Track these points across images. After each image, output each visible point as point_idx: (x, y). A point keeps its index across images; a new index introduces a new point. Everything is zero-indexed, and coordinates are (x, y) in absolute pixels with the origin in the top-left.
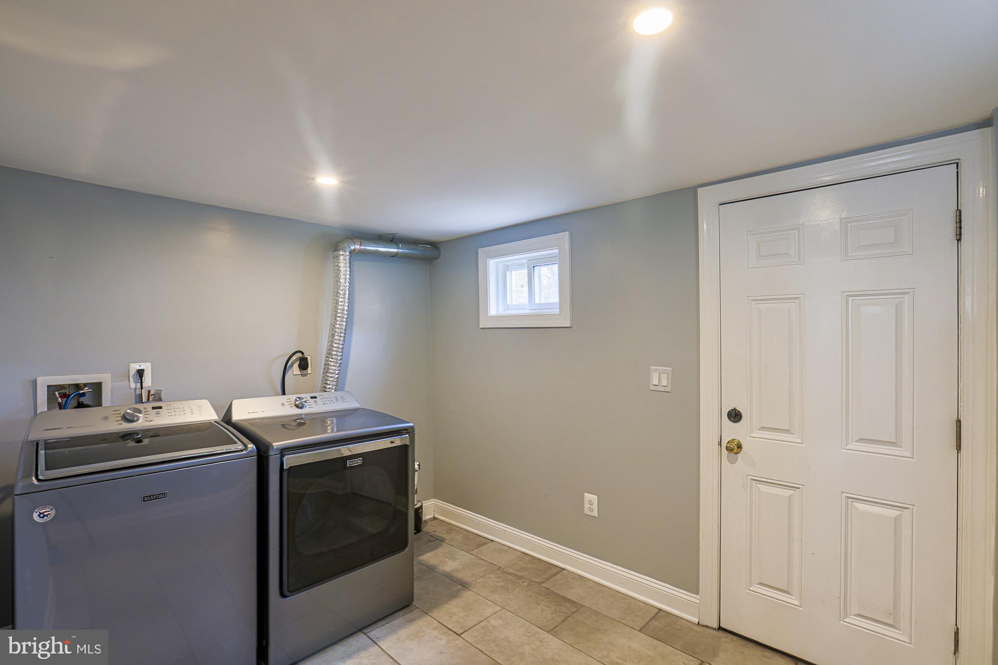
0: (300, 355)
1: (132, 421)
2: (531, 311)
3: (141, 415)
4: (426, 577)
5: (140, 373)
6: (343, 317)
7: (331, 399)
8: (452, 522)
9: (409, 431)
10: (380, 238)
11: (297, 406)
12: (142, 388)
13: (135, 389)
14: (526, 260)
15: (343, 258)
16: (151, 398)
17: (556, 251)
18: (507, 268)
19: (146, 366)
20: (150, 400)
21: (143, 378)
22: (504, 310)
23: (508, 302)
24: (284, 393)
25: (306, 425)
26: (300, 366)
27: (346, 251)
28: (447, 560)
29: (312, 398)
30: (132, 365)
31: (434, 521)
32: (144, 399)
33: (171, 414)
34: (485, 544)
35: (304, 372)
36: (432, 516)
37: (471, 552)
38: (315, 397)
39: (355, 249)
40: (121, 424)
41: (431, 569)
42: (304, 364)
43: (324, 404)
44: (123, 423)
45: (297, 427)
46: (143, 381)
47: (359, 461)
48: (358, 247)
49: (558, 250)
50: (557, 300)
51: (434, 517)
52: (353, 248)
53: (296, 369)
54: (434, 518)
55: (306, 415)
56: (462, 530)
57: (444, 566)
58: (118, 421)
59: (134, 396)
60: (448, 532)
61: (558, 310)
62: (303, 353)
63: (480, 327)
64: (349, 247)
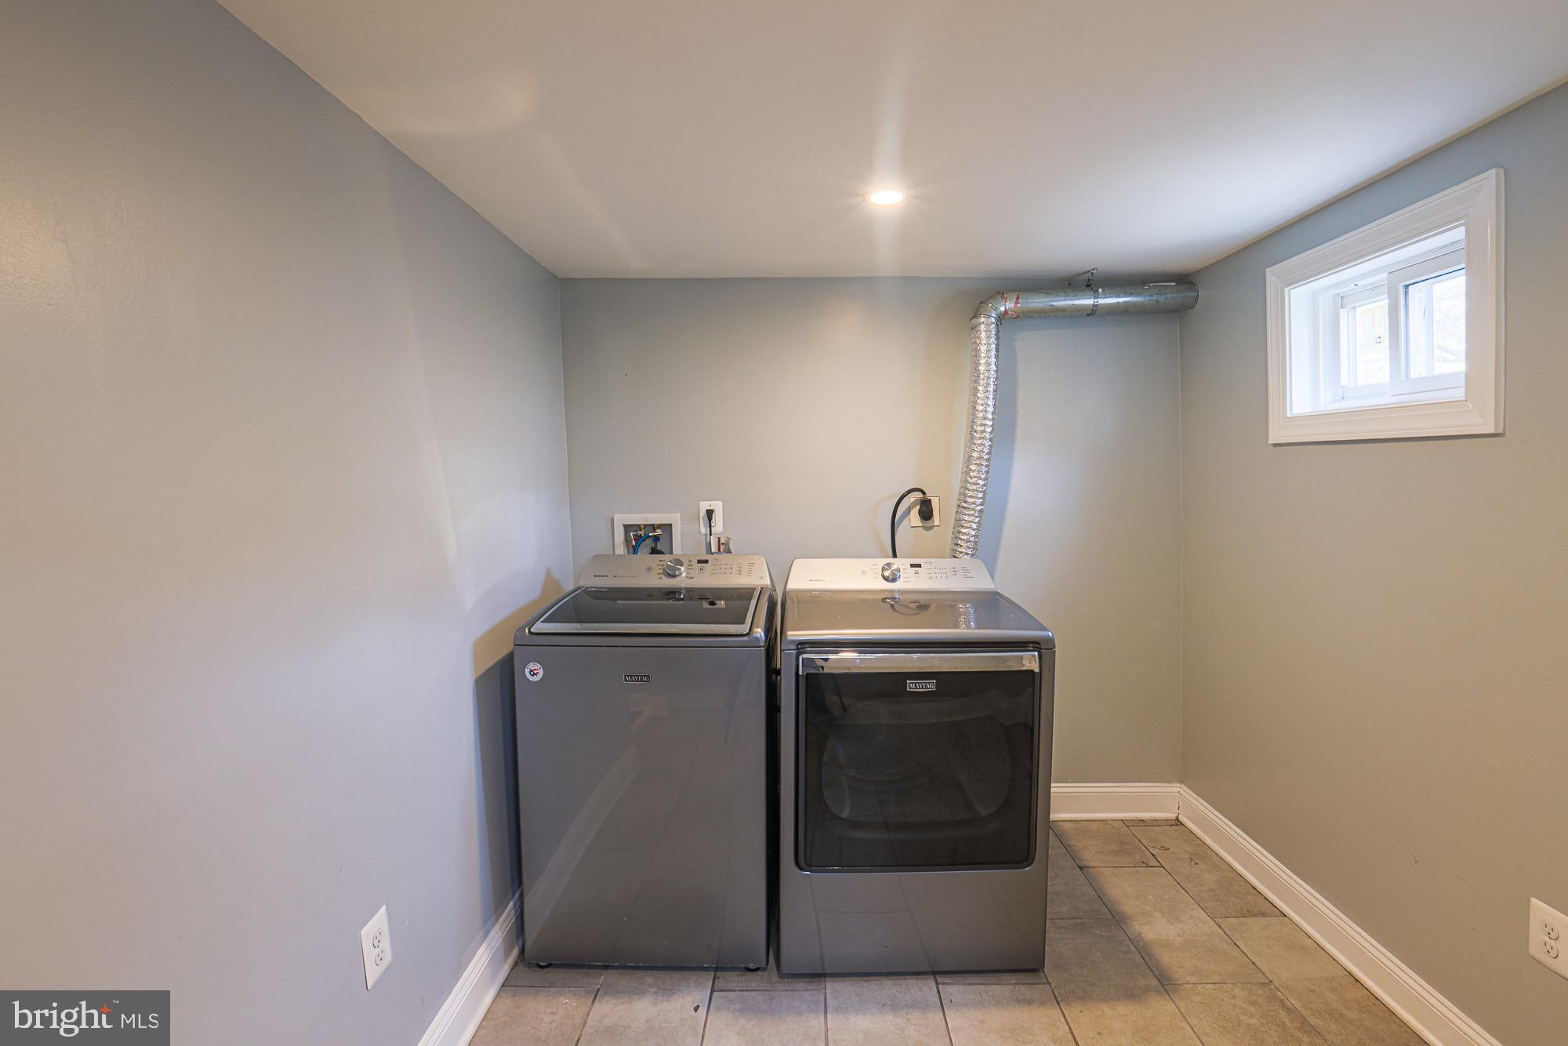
0: (919, 495)
1: (674, 576)
2: (1396, 399)
3: (683, 568)
4: (1099, 933)
5: (710, 513)
6: (984, 431)
7: (944, 571)
8: (1209, 841)
9: (1042, 647)
10: (1070, 285)
11: (886, 579)
12: (711, 535)
13: (706, 535)
14: (1385, 275)
15: (986, 328)
16: (722, 547)
17: (1459, 233)
18: (1342, 301)
19: (717, 506)
20: (721, 550)
21: (713, 520)
22: (1335, 402)
23: (1344, 381)
24: (895, 556)
25: (930, 610)
26: (920, 512)
27: (989, 316)
28: (1158, 915)
29: (912, 566)
30: (702, 503)
31: (1175, 827)
32: (714, 549)
33: (715, 572)
34: (1263, 915)
35: (928, 523)
36: (1174, 816)
37: (1220, 921)
38: (919, 566)
39: (1006, 312)
40: (661, 578)
41: (1116, 919)
42: (926, 512)
43: (931, 578)
44: (664, 577)
45: (916, 612)
46: (713, 524)
47: (931, 685)
48: (1010, 305)
49: (1464, 227)
50: (1461, 367)
51: (1177, 819)
52: (1002, 309)
53: (915, 518)
54: (1177, 822)
55: (901, 592)
56: (1224, 866)
57: (1144, 924)
58: (659, 574)
59: (705, 544)
60: (1191, 860)
61: (1463, 389)
62: (924, 493)
63: (1271, 441)
64: (996, 309)
